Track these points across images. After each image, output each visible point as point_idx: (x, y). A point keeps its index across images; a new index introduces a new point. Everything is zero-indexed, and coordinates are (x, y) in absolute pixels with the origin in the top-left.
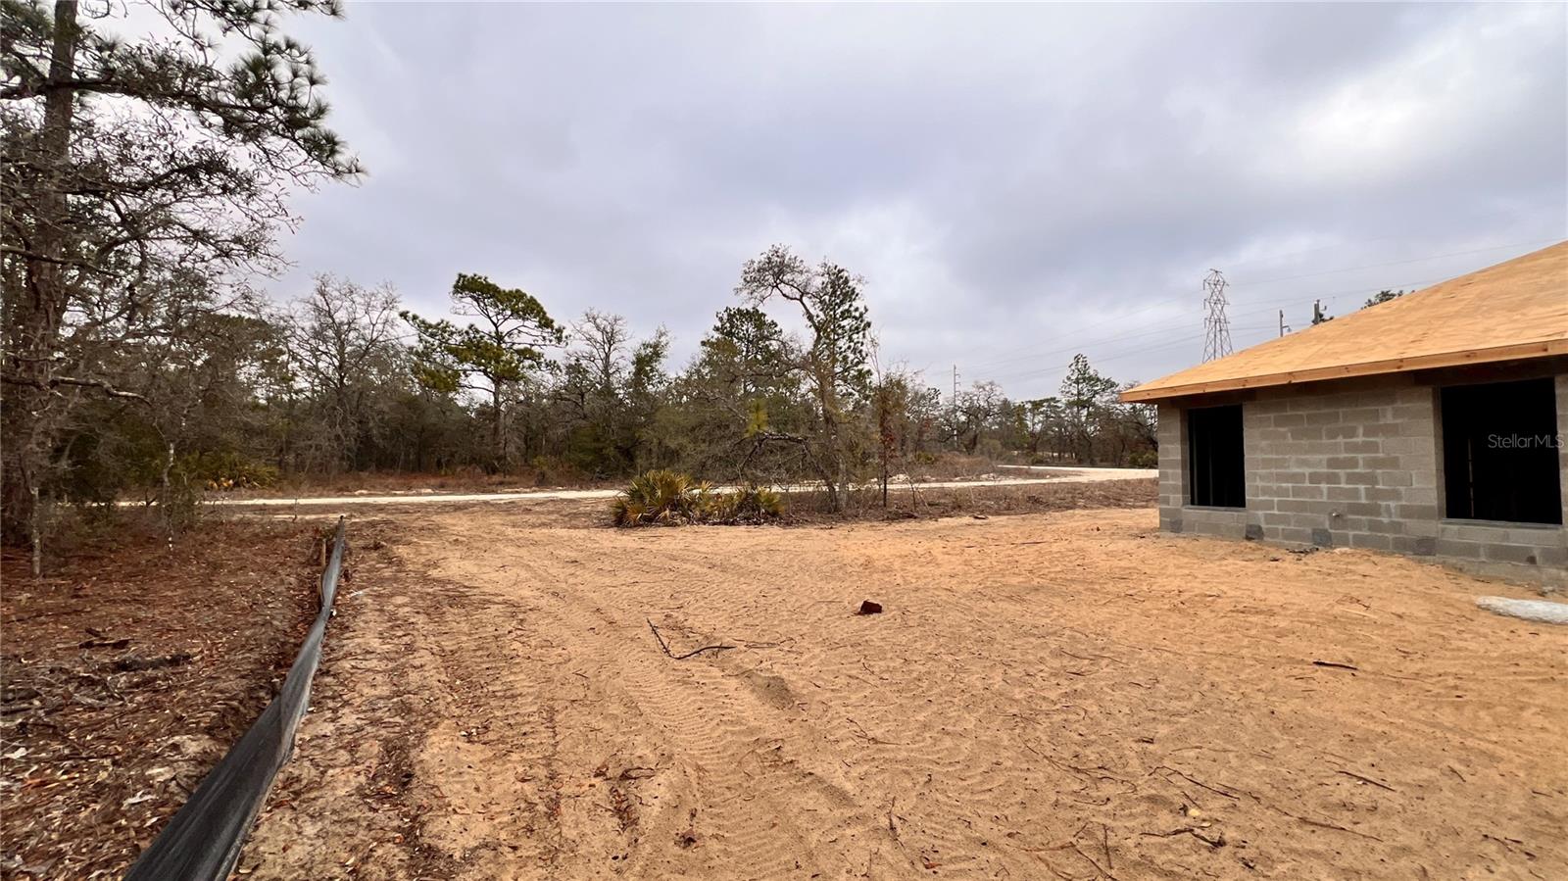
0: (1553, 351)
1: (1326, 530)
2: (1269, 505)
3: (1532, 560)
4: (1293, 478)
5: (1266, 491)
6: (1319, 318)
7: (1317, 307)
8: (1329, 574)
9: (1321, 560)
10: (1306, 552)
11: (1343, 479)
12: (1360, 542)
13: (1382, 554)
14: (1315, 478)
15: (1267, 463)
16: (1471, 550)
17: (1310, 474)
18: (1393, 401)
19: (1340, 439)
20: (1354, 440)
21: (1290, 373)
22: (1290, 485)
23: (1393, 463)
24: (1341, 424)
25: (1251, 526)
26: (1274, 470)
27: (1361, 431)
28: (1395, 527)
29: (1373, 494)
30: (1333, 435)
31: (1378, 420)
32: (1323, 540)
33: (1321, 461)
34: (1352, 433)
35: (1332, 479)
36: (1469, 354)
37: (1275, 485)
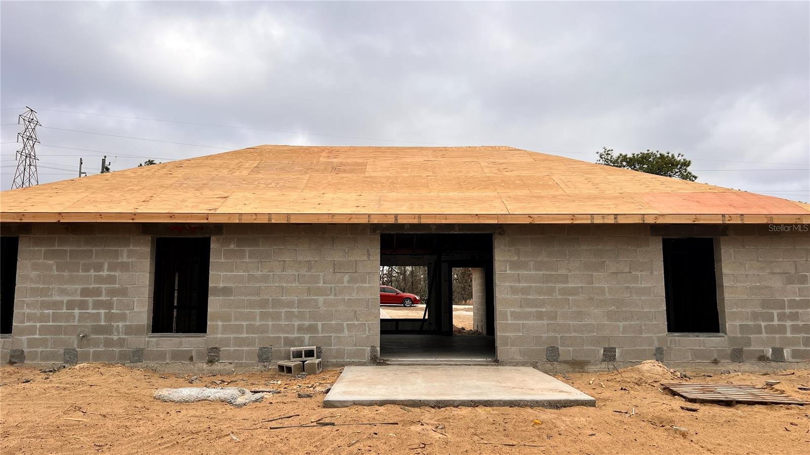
0: (212, 220)
1: (74, 350)
2: (32, 330)
3: (191, 359)
4: (56, 305)
5: (30, 317)
6: (105, 169)
7: (104, 161)
8: (65, 389)
9: (64, 377)
10: (54, 371)
11: (91, 305)
12: (97, 357)
13: (109, 365)
14: (71, 305)
15: (35, 292)
16: (161, 356)
17: (68, 302)
18: (128, 245)
19: (92, 273)
20: (101, 273)
21: (60, 213)
22: (51, 311)
23: (123, 292)
24: (94, 260)
25: (15, 351)
26: (40, 299)
27: (106, 266)
28: (121, 342)
29: (110, 317)
30: (86, 269)
31: (117, 258)
32: (71, 358)
33: (76, 290)
34: (99, 267)
35: (82, 305)
36: (172, 215)
37: (38, 312)
